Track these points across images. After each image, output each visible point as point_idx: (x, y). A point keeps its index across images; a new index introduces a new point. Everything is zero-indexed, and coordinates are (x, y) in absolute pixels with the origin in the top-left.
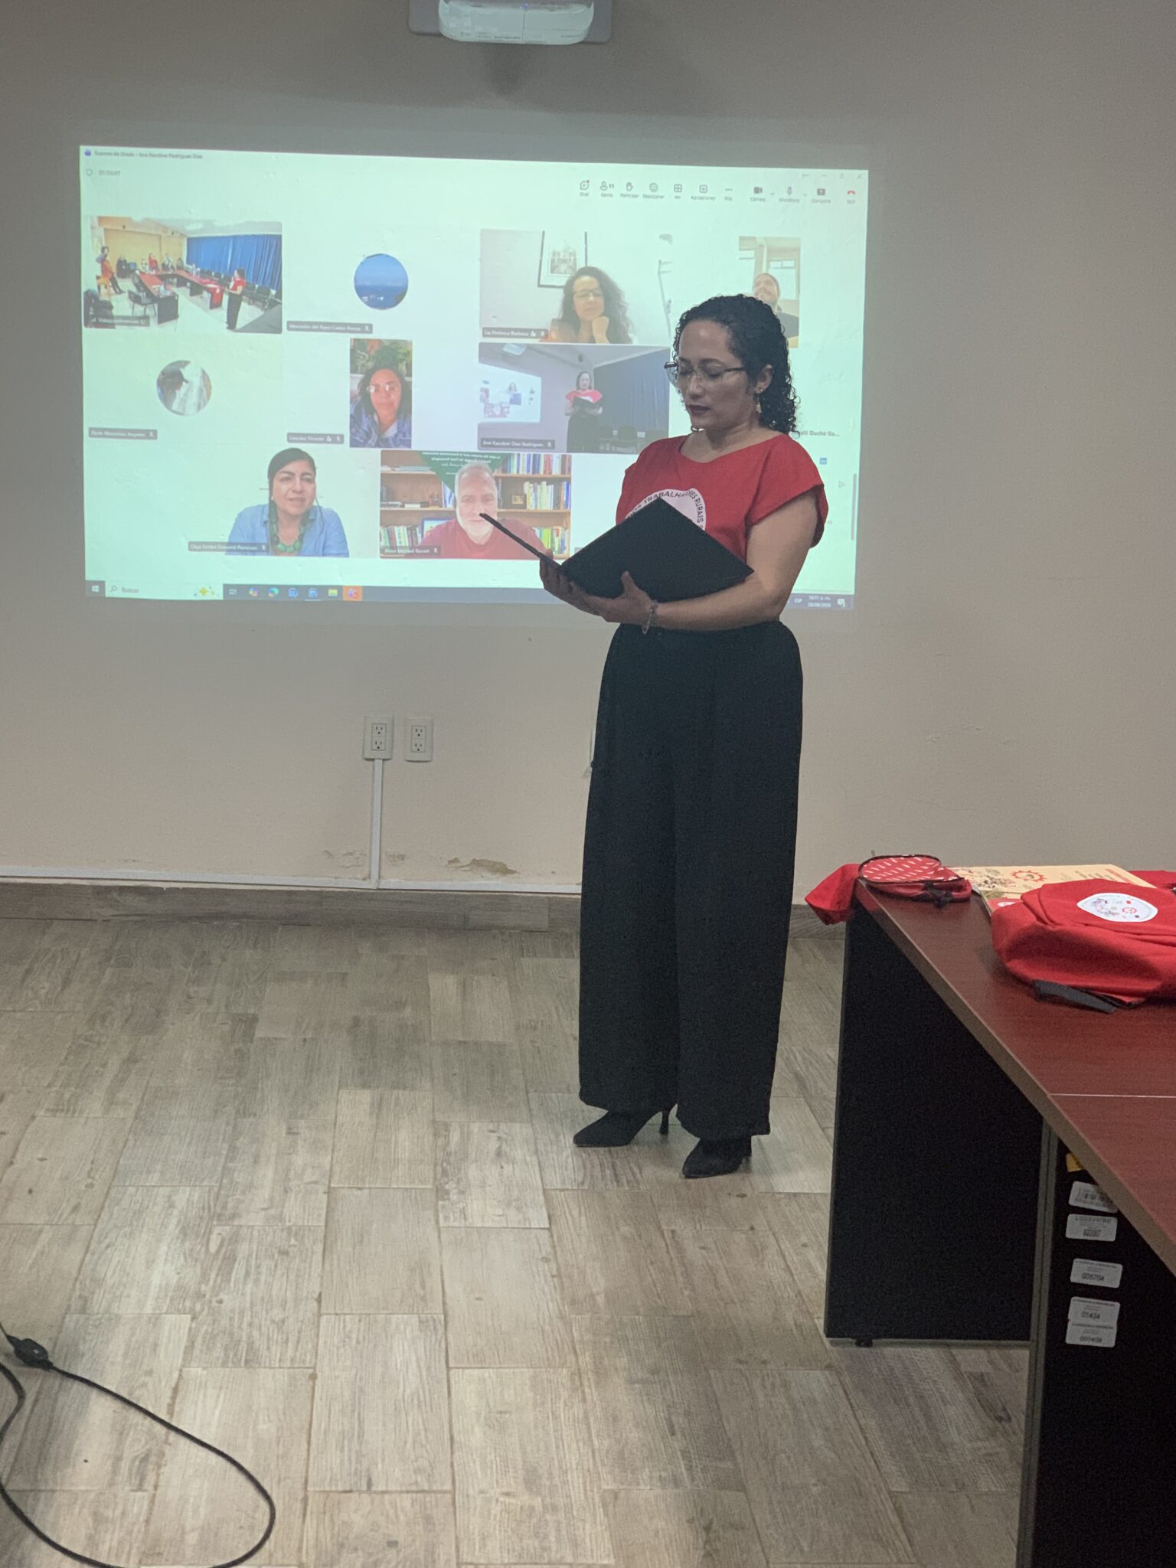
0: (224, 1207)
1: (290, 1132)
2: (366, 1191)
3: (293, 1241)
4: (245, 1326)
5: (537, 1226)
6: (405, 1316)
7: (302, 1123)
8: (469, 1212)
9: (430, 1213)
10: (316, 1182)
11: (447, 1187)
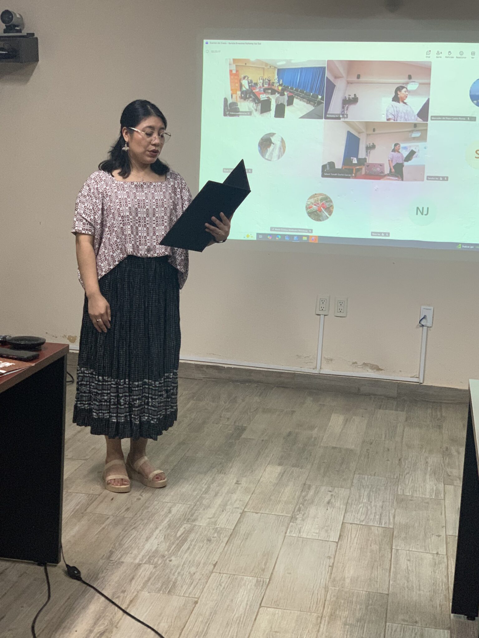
0: (192, 515)
1: (237, 483)
2: (259, 514)
3: (216, 535)
4: (176, 574)
5: (332, 540)
6: (251, 578)
7: (244, 479)
8: (302, 530)
9: (284, 529)
10: (238, 508)
11: (298, 516)
